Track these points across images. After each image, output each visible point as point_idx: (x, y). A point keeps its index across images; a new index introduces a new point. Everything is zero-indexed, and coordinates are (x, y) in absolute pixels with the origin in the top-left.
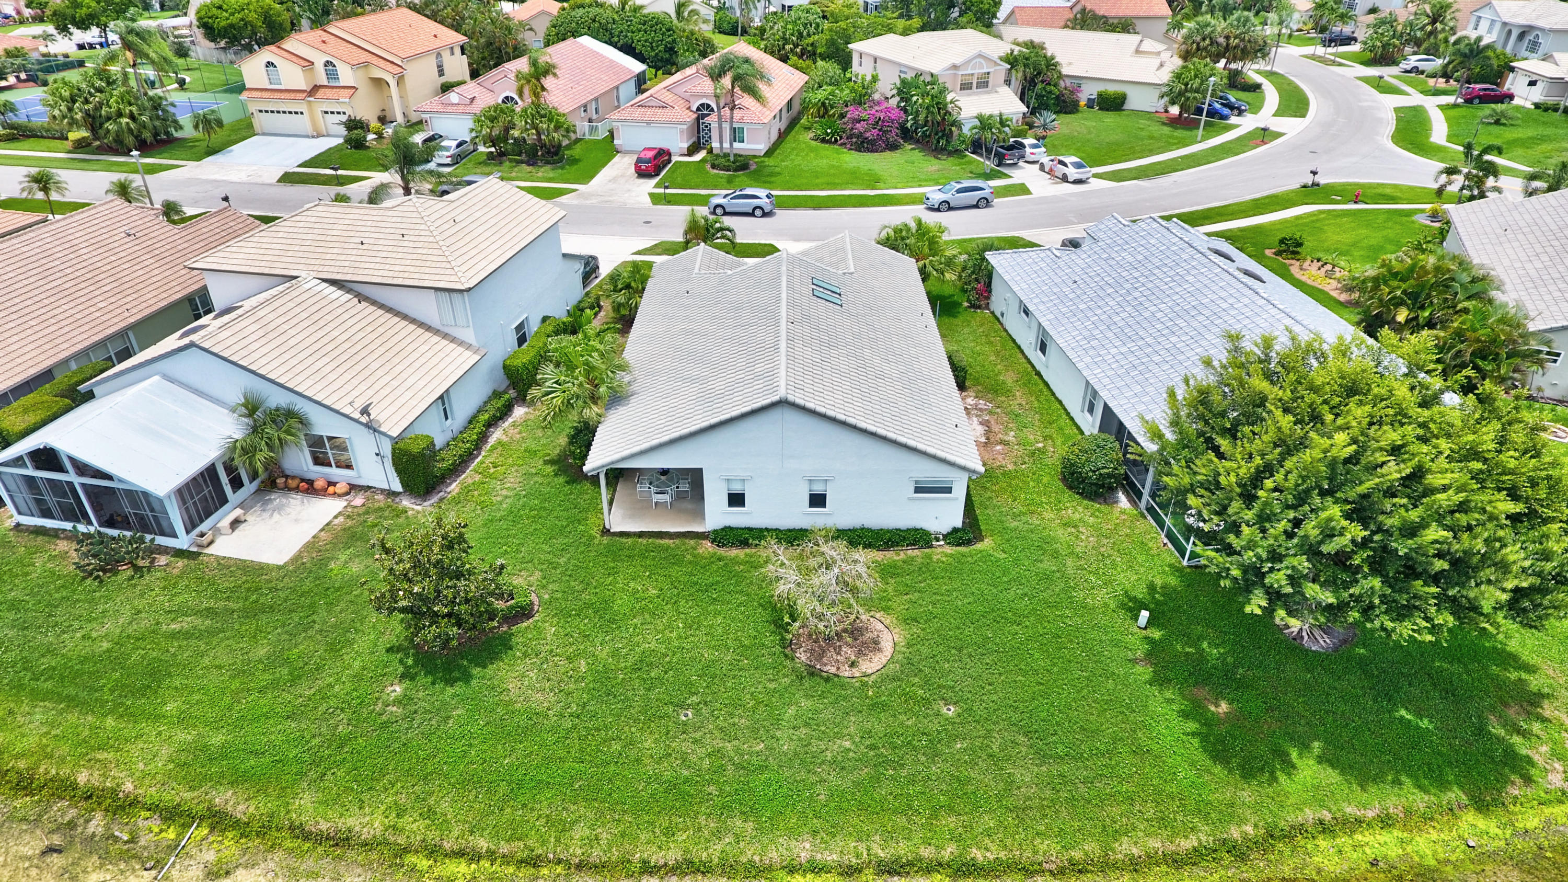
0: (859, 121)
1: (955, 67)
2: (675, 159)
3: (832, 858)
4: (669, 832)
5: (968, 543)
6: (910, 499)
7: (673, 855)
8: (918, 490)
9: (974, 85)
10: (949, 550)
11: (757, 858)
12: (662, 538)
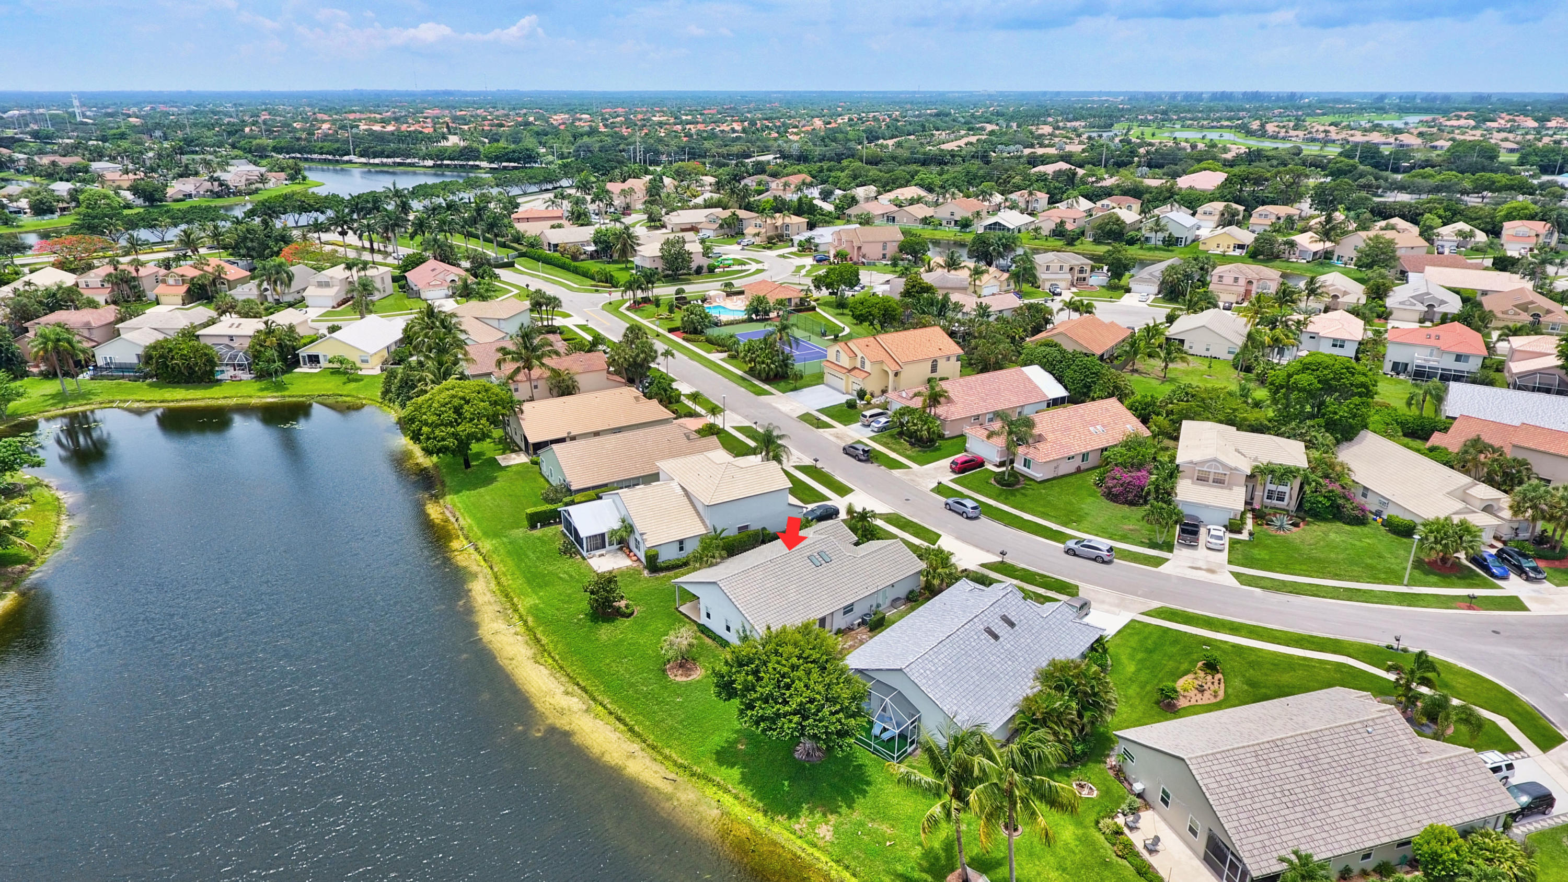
2: (987, 466)
4: (588, 680)
9: (1211, 480)
11: (596, 696)
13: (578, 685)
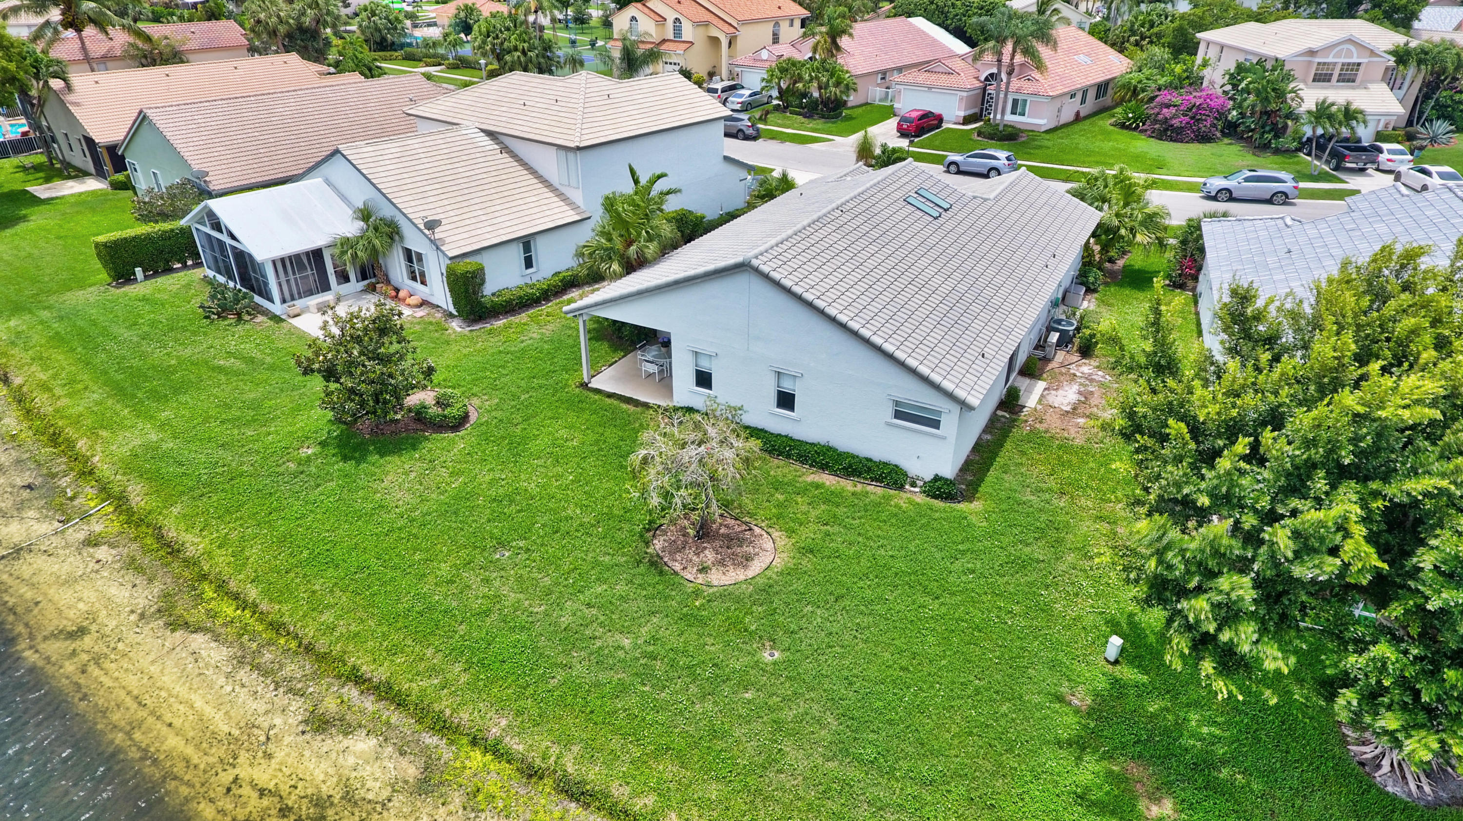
0: (1168, 106)
1: (1312, 53)
2: (945, 126)
3: (517, 746)
4: (393, 652)
5: (949, 497)
6: (888, 424)
7: (380, 674)
8: (898, 415)
9: (1335, 77)
10: (921, 499)
11: (448, 712)
12: (628, 403)
13: (357, 679)
